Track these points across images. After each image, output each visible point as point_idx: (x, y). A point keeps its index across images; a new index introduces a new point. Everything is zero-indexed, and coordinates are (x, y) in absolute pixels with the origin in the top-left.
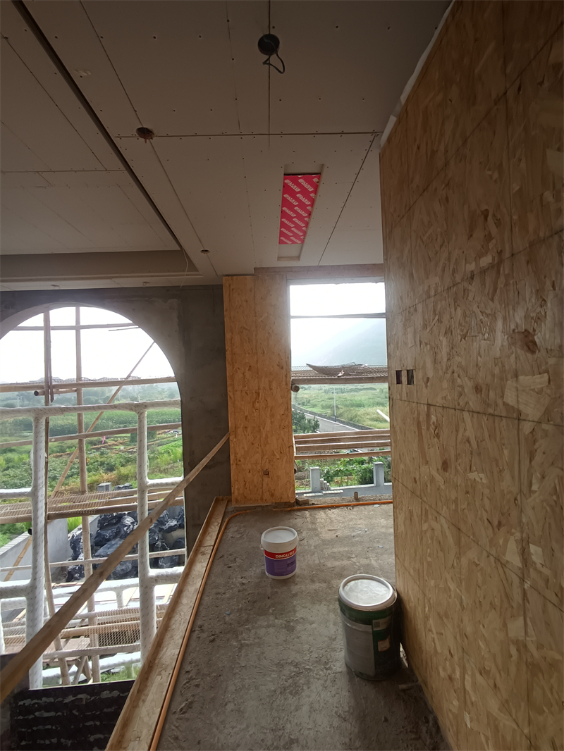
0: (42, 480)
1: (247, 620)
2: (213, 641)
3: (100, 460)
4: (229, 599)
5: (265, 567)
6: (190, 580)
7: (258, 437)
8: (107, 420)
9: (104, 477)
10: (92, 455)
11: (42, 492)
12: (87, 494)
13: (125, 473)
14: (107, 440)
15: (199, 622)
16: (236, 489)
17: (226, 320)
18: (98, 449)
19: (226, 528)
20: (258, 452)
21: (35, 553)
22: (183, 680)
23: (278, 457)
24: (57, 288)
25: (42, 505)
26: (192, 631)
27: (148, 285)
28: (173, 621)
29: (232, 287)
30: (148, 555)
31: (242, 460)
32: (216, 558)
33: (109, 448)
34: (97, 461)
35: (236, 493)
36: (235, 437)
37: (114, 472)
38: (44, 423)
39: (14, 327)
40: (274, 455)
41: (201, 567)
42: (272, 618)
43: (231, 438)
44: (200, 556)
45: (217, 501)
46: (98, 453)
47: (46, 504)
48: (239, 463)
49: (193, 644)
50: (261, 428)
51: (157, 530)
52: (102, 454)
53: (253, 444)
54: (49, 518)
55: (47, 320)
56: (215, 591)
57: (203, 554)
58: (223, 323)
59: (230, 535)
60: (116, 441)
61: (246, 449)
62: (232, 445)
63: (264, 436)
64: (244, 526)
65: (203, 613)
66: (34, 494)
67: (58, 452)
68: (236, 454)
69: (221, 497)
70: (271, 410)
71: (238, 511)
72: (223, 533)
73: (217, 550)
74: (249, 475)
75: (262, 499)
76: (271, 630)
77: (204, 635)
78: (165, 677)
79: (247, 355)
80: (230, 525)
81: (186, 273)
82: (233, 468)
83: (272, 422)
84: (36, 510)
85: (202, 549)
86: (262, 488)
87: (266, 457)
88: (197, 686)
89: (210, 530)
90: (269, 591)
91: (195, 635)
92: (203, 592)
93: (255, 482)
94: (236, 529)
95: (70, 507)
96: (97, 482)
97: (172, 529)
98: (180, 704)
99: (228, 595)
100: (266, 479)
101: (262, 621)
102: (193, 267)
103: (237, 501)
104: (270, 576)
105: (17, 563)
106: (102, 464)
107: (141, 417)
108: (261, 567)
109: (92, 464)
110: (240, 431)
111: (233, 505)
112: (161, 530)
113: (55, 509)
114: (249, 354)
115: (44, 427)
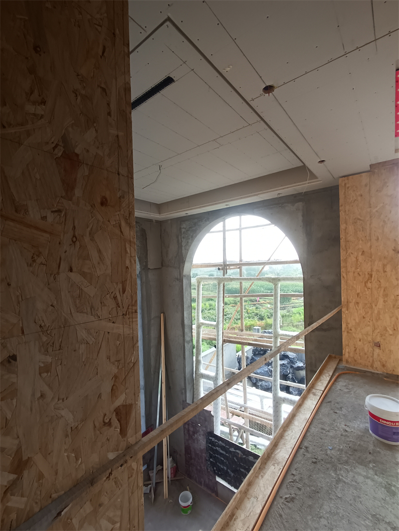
0: (221, 319)
1: (347, 462)
2: (315, 463)
3: (255, 312)
4: (332, 437)
5: (368, 425)
6: (302, 410)
7: (370, 312)
8: (260, 287)
9: (256, 322)
10: (251, 308)
11: (221, 326)
12: (244, 332)
13: (270, 323)
14: (260, 300)
15: (306, 444)
16: (347, 352)
17: (342, 214)
18: (254, 305)
19: (335, 381)
20: (369, 325)
21: (218, 360)
22: (290, 478)
23: (391, 332)
24: (228, 206)
25: (221, 333)
26: (299, 448)
27: (280, 196)
28: (286, 434)
29: (347, 186)
30: (279, 381)
31: (353, 329)
32: (325, 401)
33: (261, 304)
35: (347, 355)
36: (347, 310)
37: (263, 321)
38: (222, 286)
39: (208, 231)
40: (387, 331)
41: (311, 403)
42: (371, 472)
43: (343, 310)
44: (311, 395)
45: (330, 357)
46: (254, 308)
47: (223, 333)
48: (350, 331)
49: (299, 458)
50: (374, 306)
51: (289, 366)
52: (257, 308)
53: (364, 318)
54: (224, 341)
55: (224, 226)
56: (320, 426)
57: (314, 394)
58: (339, 217)
59: (339, 387)
60: (265, 301)
61: (357, 321)
62: (344, 316)
63: (376, 312)
64: (352, 384)
65: (309, 438)
66: (217, 326)
67: (233, 304)
68: (347, 324)
69: (334, 355)
70: (384, 290)
71: (348, 370)
72: (333, 384)
73: (326, 395)
74: (360, 343)
75: (372, 366)
76: (369, 482)
77: (309, 455)
78: (277, 470)
79: (361, 242)
80: (340, 380)
81: (307, 182)
82: (344, 335)
83: (384, 301)
84: (218, 335)
85: (314, 391)
86: (372, 357)
87: (378, 331)
88: (300, 489)
89: (322, 378)
90: (371, 447)
91: (302, 451)
92: (311, 423)
93: (366, 351)
94: (345, 384)
95: (235, 338)
96: (253, 326)
97: (299, 368)
98: (285, 493)
99: (331, 434)
100: (377, 350)
101: (360, 469)
102: (313, 176)
103: (347, 362)
104: (373, 435)
105: (210, 362)
106: (257, 314)
107: (276, 287)
108: (365, 424)
109: (251, 313)
110: (351, 305)
111: (344, 364)
112: (292, 367)
113: (228, 337)
114: (362, 240)
115: (222, 289)
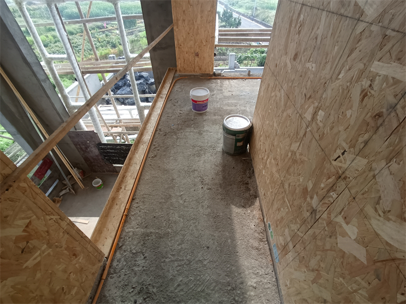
0: (70, 50)
1: (181, 129)
2: (165, 135)
3: (106, 40)
4: (173, 119)
5: (192, 107)
6: (155, 109)
7: (192, 28)
9: (109, 50)
10: (101, 36)
11: (73, 58)
12: (99, 61)
14: (107, 26)
15: (159, 128)
16: (179, 63)
18: (103, 32)
19: (174, 86)
20: (192, 40)
21: (83, 91)
23: (205, 44)
25: (76, 65)
26: (156, 131)
28: (147, 126)
30: (139, 96)
31: (182, 45)
32: (168, 100)
33: (109, 31)
34: (105, 41)
35: (179, 66)
37: (116, 48)
40: (202, 43)
41: (160, 104)
42: (192, 129)
43: (175, 28)
44: (160, 99)
45: (169, 70)
46: (104, 35)
47: (78, 65)
48: (180, 47)
50: (194, 22)
51: (145, 83)
52: (107, 35)
53: (189, 34)
56: (167, 115)
57: (162, 98)
59: (176, 89)
60: (113, 27)
61: (185, 37)
62: (175, 34)
63: (196, 27)
64: (184, 86)
65: (161, 123)
66: (69, 58)
67: (80, 33)
68: (178, 40)
69: (171, 68)
71: (181, 77)
72: (172, 88)
73: (169, 96)
74: (187, 55)
75: (194, 71)
76: (192, 133)
77: (162, 133)
80: (176, 84)
82: (177, 50)
83: (202, 17)
84: (74, 68)
85: (161, 95)
86: (194, 64)
87: (197, 44)
89: (165, 86)
90: (193, 117)
91: (157, 132)
92: (161, 116)
93: (190, 60)
94: (179, 86)
95: (93, 68)
96: (108, 54)
97: (153, 84)
98: (151, 155)
99: (173, 118)
100: (197, 59)
101: (188, 130)
103: (180, 71)
104: (194, 111)
105: (77, 95)
106: (108, 42)
107: (116, 7)
108: (190, 106)
109: (102, 42)
110: (180, 23)
111: (178, 73)
112: (147, 83)
113: (85, 68)
115: (57, 13)
